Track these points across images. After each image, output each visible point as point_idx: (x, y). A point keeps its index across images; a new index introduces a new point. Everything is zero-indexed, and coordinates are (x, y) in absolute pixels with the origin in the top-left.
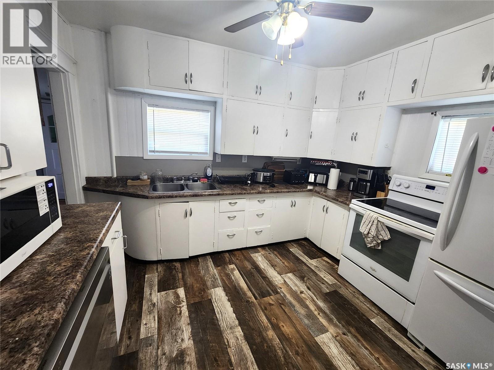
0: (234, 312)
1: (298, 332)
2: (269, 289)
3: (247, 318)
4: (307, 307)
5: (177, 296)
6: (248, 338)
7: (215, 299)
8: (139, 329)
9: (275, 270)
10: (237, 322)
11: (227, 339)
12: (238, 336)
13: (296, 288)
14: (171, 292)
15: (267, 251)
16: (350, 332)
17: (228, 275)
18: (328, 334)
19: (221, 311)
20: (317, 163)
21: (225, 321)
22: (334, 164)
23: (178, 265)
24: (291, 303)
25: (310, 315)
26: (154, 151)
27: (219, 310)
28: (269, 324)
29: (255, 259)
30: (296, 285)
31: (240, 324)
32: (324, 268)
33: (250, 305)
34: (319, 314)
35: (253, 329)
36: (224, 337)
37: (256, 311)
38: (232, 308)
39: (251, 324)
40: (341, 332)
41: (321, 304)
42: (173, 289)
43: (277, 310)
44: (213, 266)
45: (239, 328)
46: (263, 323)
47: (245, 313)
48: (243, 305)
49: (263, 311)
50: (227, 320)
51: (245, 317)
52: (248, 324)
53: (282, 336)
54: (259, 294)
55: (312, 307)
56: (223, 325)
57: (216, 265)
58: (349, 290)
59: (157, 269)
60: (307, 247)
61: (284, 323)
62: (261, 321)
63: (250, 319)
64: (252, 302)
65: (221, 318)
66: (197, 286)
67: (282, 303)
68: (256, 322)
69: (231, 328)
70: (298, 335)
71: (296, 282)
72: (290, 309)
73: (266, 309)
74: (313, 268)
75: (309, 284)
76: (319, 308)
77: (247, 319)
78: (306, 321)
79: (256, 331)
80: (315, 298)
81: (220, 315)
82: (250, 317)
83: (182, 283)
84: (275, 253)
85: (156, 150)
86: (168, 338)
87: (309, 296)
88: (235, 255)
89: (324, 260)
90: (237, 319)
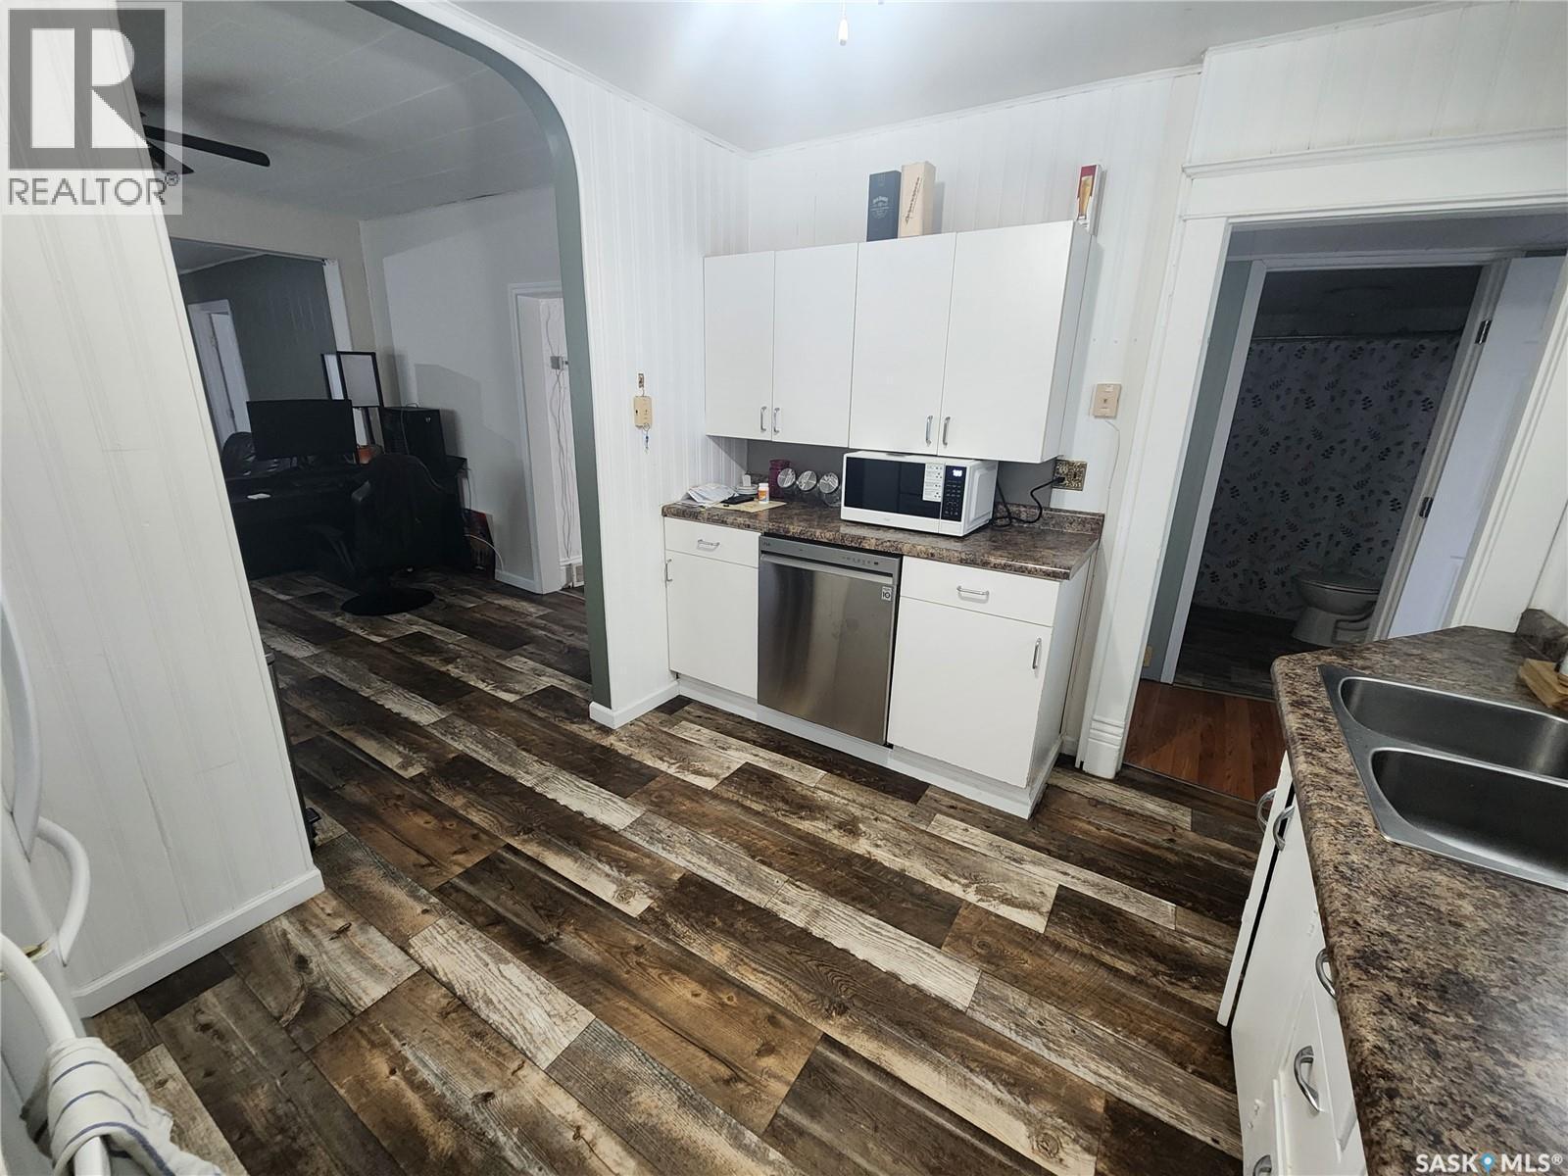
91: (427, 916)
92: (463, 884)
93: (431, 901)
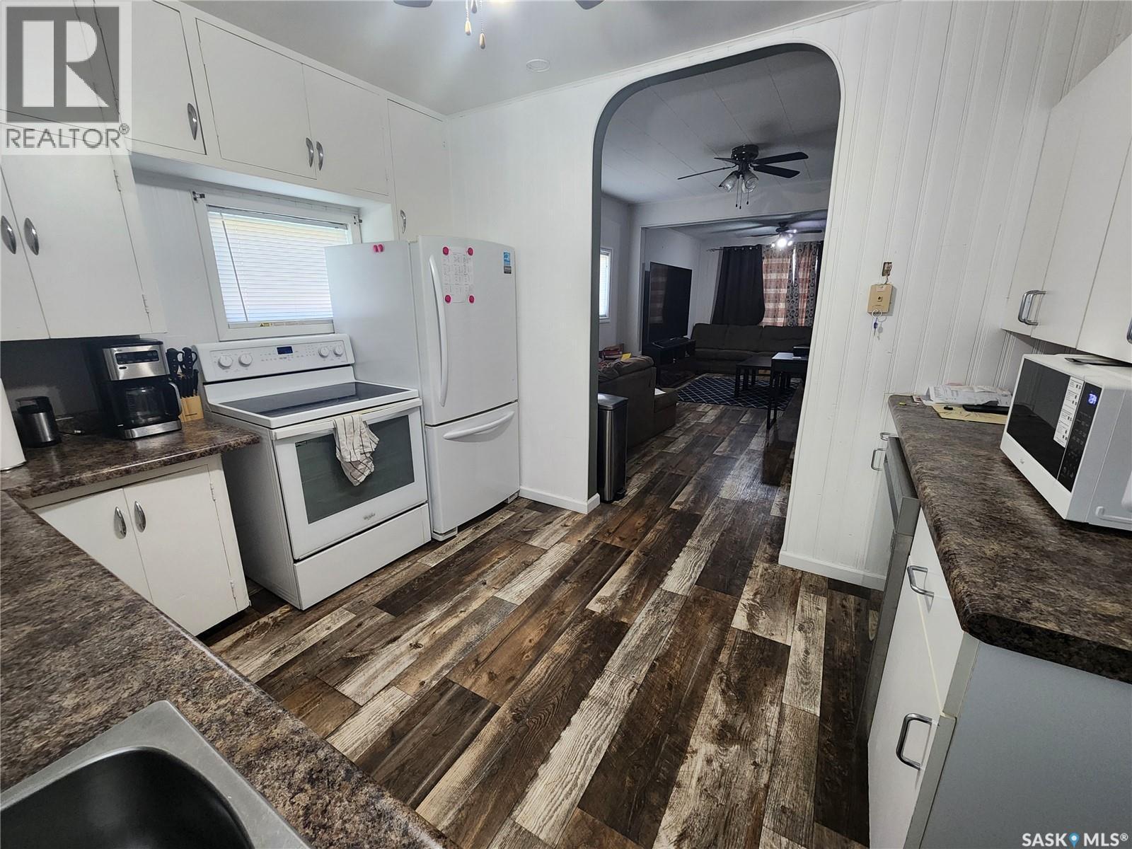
0: (568, 723)
3: (560, 694)
11: (629, 696)
12: (608, 685)
19: (590, 749)
21: (602, 723)
27: (591, 756)
28: (544, 658)
33: (524, 708)
35: (575, 673)
36: (630, 701)
37: (529, 691)
38: (563, 734)
39: (567, 681)
45: (591, 693)
46: (549, 667)
47: (553, 704)
48: (534, 720)
49: (521, 679)
50: (596, 724)
51: (562, 698)
52: (570, 685)
54: (473, 713)
56: (612, 722)
62: (547, 671)
63: (557, 689)
64: (511, 710)
65: (605, 735)
68: (556, 677)
69: (606, 704)
73: (513, 678)
77: (563, 692)
79: (574, 668)
81: (598, 743)
82: (553, 691)
90: (579, 707)
91: (418, 685)
93: (433, 682)
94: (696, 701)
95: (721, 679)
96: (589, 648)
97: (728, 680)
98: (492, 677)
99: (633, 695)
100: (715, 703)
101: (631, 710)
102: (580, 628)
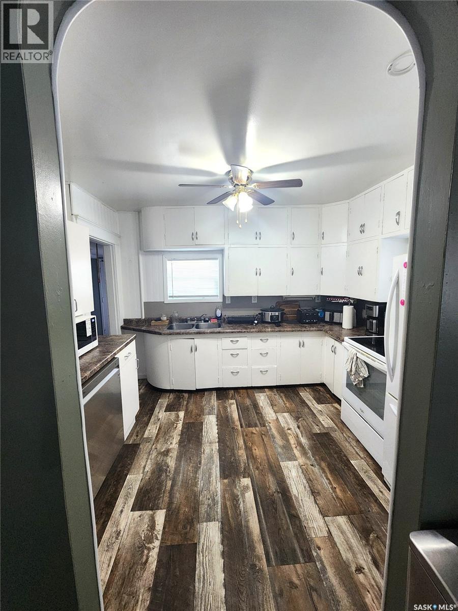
0: (218, 433)
1: (267, 455)
2: (258, 422)
4: (288, 441)
5: (178, 416)
6: (221, 452)
7: (206, 423)
8: (144, 432)
9: (273, 408)
10: (217, 440)
13: (286, 425)
14: (173, 413)
15: (273, 392)
16: (319, 465)
17: (225, 408)
18: (296, 463)
20: (333, 300)
22: (350, 300)
23: (186, 395)
24: (273, 435)
25: (287, 447)
26: (172, 297)
29: (257, 397)
30: (287, 423)
31: (219, 442)
32: (329, 413)
34: (296, 447)
40: (309, 463)
41: (304, 440)
42: (176, 411)
43: (256, 438)
44: (215, 399)
53: (251, 456)
55: (292, 441)
56: (205, 440)
57: (218, 398)
58: (344, 435)
59: (169, 397)
60: (321, 393)
61: (257, 447)
66: (195, 411)
67: (266, 434)
69: (210, 443)
70: (265, 458)
71: (289, 421)
72: (270, 439)
74: (315, 412)
75: (302, 424)
76: (300, 444)
78: (280, 450)
79: (230, 448)
80: (300, 435)
83: (184, 408)
84: (282, 394)
85: (174, 295)
86: (162, 440)
87: (295, 433)
88: (239, 393)
89: (333, 407)
92: (258, 423)
94: (179, 459)
95: (169, 472)
96: (231, 459)
97: (166, 473)
98: (252, 433)
99: (203, 450)
100: (171, 462)
101: (201, 445)
102: (242, 465)
